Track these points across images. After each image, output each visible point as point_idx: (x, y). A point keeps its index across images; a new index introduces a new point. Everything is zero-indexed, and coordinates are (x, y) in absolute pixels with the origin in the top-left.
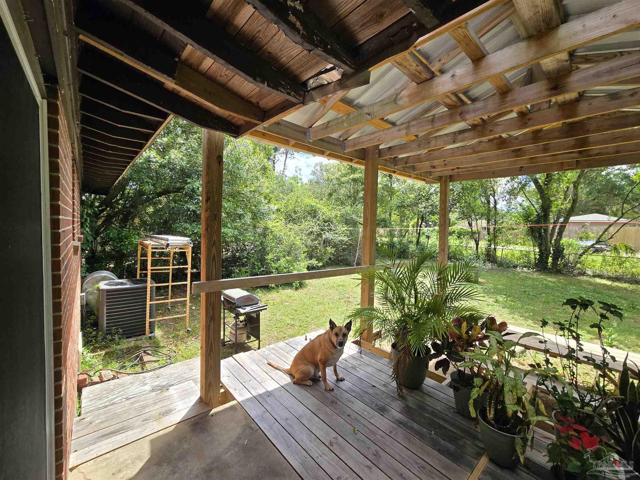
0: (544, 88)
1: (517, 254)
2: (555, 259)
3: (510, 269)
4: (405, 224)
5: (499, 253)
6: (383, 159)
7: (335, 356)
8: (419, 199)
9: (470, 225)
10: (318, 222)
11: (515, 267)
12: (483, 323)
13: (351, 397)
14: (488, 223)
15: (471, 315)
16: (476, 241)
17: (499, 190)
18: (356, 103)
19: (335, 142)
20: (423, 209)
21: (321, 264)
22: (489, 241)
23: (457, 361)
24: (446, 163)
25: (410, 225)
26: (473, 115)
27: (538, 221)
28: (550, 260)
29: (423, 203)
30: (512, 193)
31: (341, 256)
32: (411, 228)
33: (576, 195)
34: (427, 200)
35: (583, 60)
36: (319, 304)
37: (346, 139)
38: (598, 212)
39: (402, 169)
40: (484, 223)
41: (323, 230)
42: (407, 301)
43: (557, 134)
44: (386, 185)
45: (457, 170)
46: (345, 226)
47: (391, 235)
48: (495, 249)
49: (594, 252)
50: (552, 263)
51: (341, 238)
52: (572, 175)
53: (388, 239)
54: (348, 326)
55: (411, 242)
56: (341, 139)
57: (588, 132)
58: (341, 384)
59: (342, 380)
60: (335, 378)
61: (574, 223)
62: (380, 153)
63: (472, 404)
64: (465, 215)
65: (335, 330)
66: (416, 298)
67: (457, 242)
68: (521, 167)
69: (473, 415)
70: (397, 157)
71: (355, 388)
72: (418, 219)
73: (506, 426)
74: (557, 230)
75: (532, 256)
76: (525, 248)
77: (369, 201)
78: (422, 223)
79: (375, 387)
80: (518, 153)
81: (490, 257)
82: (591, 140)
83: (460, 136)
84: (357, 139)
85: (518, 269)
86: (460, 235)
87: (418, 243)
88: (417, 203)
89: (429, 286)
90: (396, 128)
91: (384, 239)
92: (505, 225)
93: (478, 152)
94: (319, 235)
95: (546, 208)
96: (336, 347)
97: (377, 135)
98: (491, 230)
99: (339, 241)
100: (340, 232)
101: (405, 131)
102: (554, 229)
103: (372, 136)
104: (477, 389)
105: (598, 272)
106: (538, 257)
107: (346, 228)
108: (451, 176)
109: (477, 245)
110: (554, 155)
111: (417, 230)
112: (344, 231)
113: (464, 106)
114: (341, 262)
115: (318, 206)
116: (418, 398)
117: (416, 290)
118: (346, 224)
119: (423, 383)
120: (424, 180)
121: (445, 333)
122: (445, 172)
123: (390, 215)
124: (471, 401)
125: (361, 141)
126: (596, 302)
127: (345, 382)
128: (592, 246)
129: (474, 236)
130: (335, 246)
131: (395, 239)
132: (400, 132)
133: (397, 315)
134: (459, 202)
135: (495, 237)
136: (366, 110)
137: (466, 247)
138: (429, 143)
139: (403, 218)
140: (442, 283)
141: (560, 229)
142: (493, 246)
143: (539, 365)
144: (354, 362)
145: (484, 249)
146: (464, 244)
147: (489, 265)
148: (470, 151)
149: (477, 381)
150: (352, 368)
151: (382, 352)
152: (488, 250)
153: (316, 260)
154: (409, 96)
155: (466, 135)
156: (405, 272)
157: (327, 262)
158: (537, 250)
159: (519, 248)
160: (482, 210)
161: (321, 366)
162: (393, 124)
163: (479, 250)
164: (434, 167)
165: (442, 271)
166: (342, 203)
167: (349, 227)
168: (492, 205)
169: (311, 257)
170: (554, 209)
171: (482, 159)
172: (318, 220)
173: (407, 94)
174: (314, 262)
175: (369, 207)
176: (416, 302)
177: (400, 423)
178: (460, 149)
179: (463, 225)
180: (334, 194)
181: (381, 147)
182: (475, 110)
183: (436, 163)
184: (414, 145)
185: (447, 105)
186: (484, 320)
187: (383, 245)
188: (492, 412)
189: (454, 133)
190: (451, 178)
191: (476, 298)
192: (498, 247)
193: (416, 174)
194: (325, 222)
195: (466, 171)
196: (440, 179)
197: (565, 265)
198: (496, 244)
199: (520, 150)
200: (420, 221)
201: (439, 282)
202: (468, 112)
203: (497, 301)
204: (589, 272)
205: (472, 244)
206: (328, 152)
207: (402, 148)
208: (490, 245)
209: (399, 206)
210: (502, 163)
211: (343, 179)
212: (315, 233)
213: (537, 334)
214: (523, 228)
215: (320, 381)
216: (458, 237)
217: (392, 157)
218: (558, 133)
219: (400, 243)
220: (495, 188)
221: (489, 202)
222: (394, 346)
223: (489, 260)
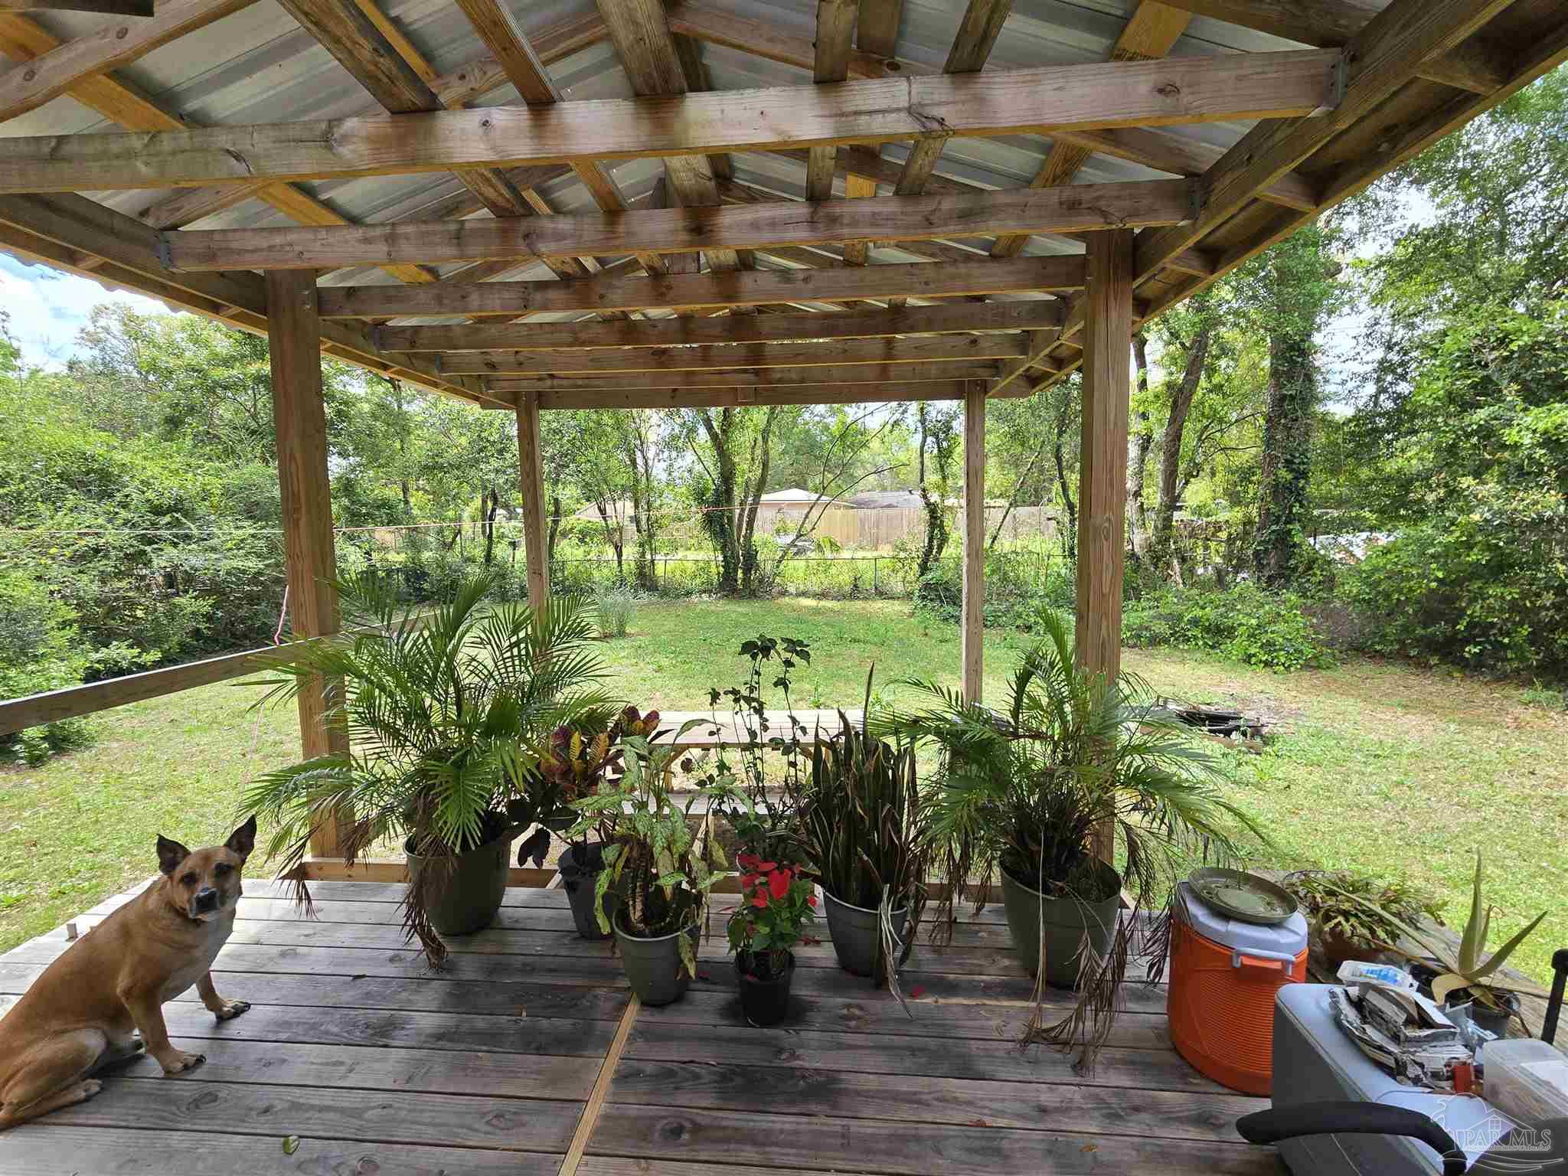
0: (681, 224)
1: (690, 567)
2: (747, 571)
3: (682, 599)
4: (451, 514)
5: (660, 569)
6: (336, 323)
7: (197, 953)
8: (481, 450)
9: (603, 511)
10: (123, 514)
11: (688, 594)
12: (616, 725)
13: (277, 1048)
14: (636, 507)
15: (591, 714)
16: (616, 547)
17: (652, 437)
18: (191, 105)
19: (118, 224)
20: (493, 476)
21: (154, 655)
22: (642, 545)
23: (566, 825)
24: (522, 359)
25: (466, 515)
26: (553, 246)
27: (717, 503)
28: (740, 574)
29: (491, 460)
30: (671, 443)
31: (243, 621)
32: (467, 526)
33: (766, 453)
34: (501, 452)
35: (743, 195)
36: (150, 791)
37: (174, 228)
38: (798, 486)
39: (403, 359)
40: (627, 507)
41: (150, 542)
42: (436, 718)
43: (717, 331)
44: (382, 406)
45: (549, 382)
46: (245, 524)
47: (414, 544)
48: (653, 561)
49: (796, 554)
50: (744, 580)
51: (235, 563)
52: (759, 415)
53: (403, 555)
54: (243, 840)
55: (471, 560)
56: (150, 222)
57: (759, 335)
58: (237, 1028)
59: (239, 1011)
60: (212, 1016)
61: (770, 505)
62: (322, 300)
63: (600, 909)
64: (591, 493)
65: (183, 869)
66: (459, 703)
67: (579, 553)
68: (675, 390)
69: (606, 929)
70: (383, 323)
71: (291, 1014)
72: (484, 502)
73: (664, 920)
74: (745, 519)
75: (714, 570)
76: (701, 555)
77: (295, 443)
78: (494, 510)
79: (363, 976)
80: (662, 357)
81: (645, 579)
82: (767, 351)
83: (538, 296)
84: (217, 237)
85: (694, 598)
86: (584, 536)
87: (489, 557)
88: (477, 461)
89: (490, 665)
90: (358, 233)
91: (392, 557)
92: (665, 511)
93: (583, 344)
94: (138, 557)
95: (727, 476)
96: (197, 923)
97: (292, 237)
98: (643, 522)
99: (228, 573)
100: (229, 545)
101: (385, 249)
102: (741, 515)
103: (278, 240)
104: (608, 870)
105: (802, 588)
106: (721, 570)
107: (252, 531)
108: (540, 394)
109: (620, 555)
110: (721, 373)
111: (484, 526)
112: (242, 541)
113: (531, 219)
114: (245, 636)
115: (120, 457)
116: (488, 949)
117: (456, 682)
118: (250, 518)
119: (498, 906)
120: (476, 399)
121: (529, 770)
122: (525, 383)
123: (405, 490)
124: (599, 901)
125: (234, 245)
126: (779, 641)
127: (254, 1013)
128: (793, 544)
129: (613, 537)
130: (215, 589)
131: (426, 555)
132: (370, 247)
133: (408, 760)
134: (574, 461)
135: (651, 536)
136: (223, 139)
137: (599, 561)
138: (463, 297)
139: (442, 498)
140: (523, 652)
141: (749, 516)
142: (648, 557)
143: (711, 778)
144: (290, 936)
145: (633, 564)
146: (593, 556)
147: (644, 595)
148: (566, 336)
149: (609, 854)
150: (283, 955)
151: (384, 873)
152: (641, 567)
153: (131, 646)
154: (369, 139)
155: (552, 294)
156: (425, 641)
157: (181, 644)
158: (721, 558)
159: (692, 555)
160: (621, 480)
161: (135, 1011)
162: (354, 221)
163: (625, 567)
164: (492, 366)
165: (521, 624)
166: (229, 452)
167: (263, 528)
168: (641, 469)
169: (103, 639)
170: (739, 480)
171: (596, 362)
172: (125, 506)
173: (364, 133)
174: (120, 652)
175: (299, 461)
176: (459, 716)
177: (441, 1038)
178: (547, 329)
179: (588, 514)
180: (188, 420)
181: (322, 282)
182: (559, 237)
183: (498, 354)
184: (422, 296)
185: (493, 206)
186: (616, 718)
187: (389, 572)
188: (639, 906)
189: (525, 284)
190: (543, 400)
191: (598, 673)
192: (658, 557)
193: (449, 380)
194: (158, 511)
195: (572, 387)
196: (513, 400)
197: (761, 582)
198: (654, 551)
199: (664, 351)
200: (490, 504)
201: (515, 651)
202: (541, 236)
203: (660, 669)
204: (792, 589)
205: (610, 552)
206: (98, 260)
207: (391, 295)
208: (643, 554)
209: (426, 467)
210: (638, 376)
211: (220, 373)
212: (113, 553)
213: (703, 721)
214: (697, 516)
215: (141, 1057)
216: (582, 541)
217: (367, 319)
218: (719, 329)
219: (441, 565)
220: (643, 432)
221: (634, 463)
222: (410, 847)
223: (643, 586)
